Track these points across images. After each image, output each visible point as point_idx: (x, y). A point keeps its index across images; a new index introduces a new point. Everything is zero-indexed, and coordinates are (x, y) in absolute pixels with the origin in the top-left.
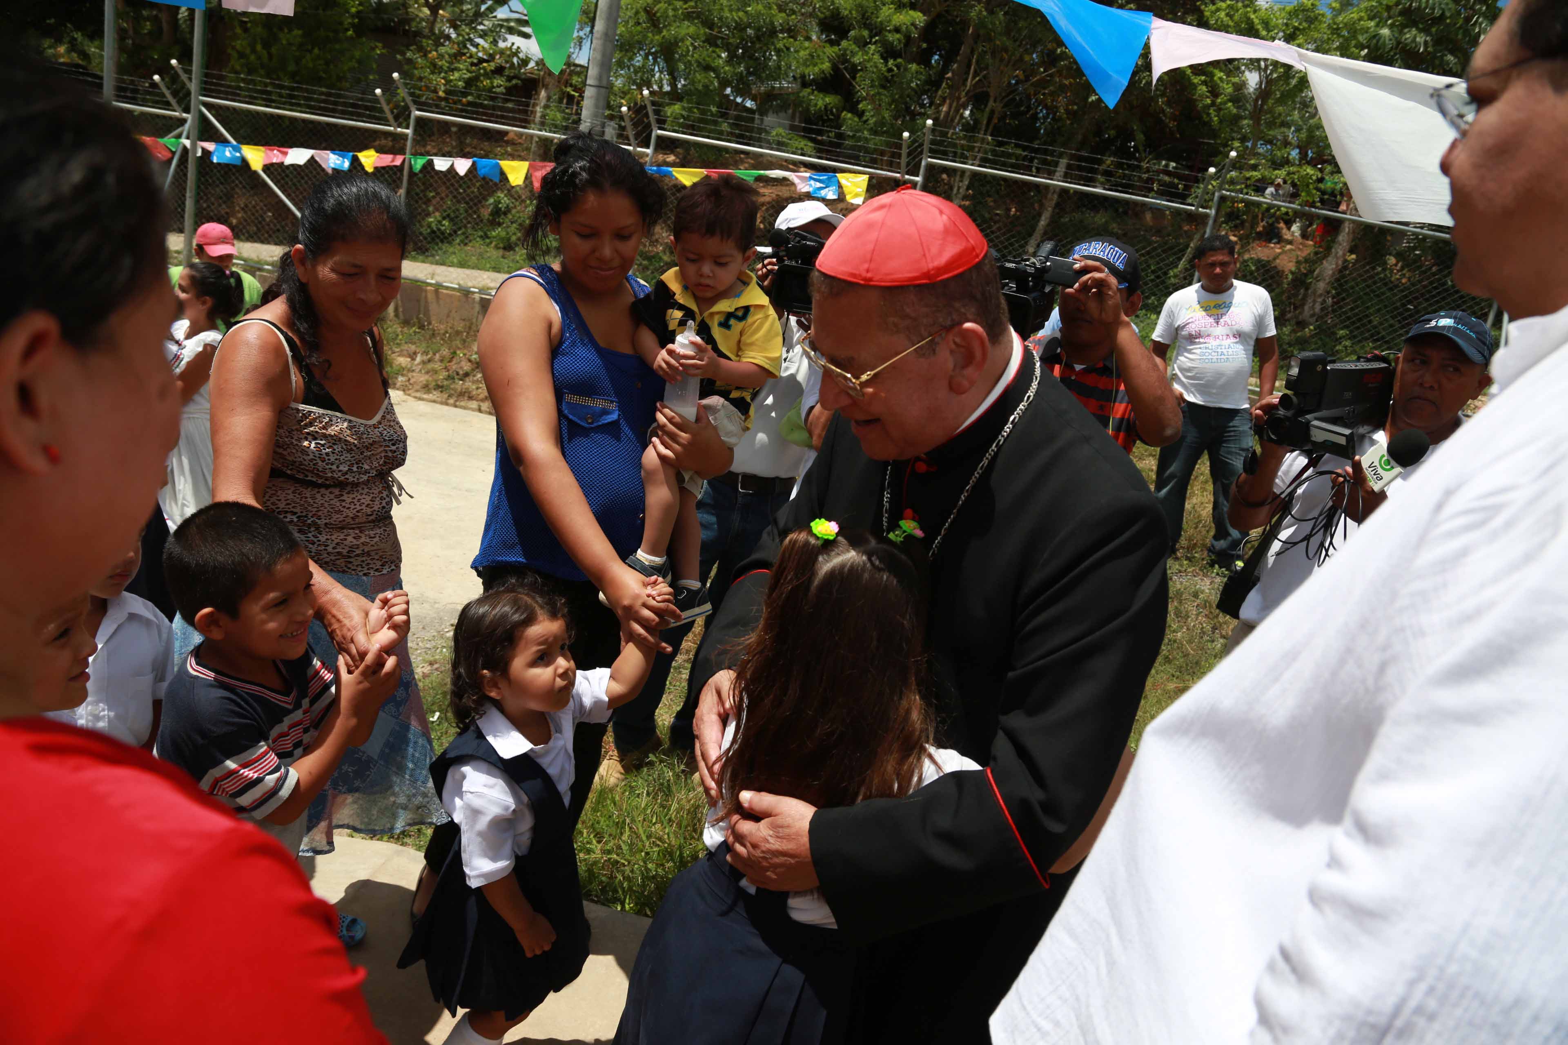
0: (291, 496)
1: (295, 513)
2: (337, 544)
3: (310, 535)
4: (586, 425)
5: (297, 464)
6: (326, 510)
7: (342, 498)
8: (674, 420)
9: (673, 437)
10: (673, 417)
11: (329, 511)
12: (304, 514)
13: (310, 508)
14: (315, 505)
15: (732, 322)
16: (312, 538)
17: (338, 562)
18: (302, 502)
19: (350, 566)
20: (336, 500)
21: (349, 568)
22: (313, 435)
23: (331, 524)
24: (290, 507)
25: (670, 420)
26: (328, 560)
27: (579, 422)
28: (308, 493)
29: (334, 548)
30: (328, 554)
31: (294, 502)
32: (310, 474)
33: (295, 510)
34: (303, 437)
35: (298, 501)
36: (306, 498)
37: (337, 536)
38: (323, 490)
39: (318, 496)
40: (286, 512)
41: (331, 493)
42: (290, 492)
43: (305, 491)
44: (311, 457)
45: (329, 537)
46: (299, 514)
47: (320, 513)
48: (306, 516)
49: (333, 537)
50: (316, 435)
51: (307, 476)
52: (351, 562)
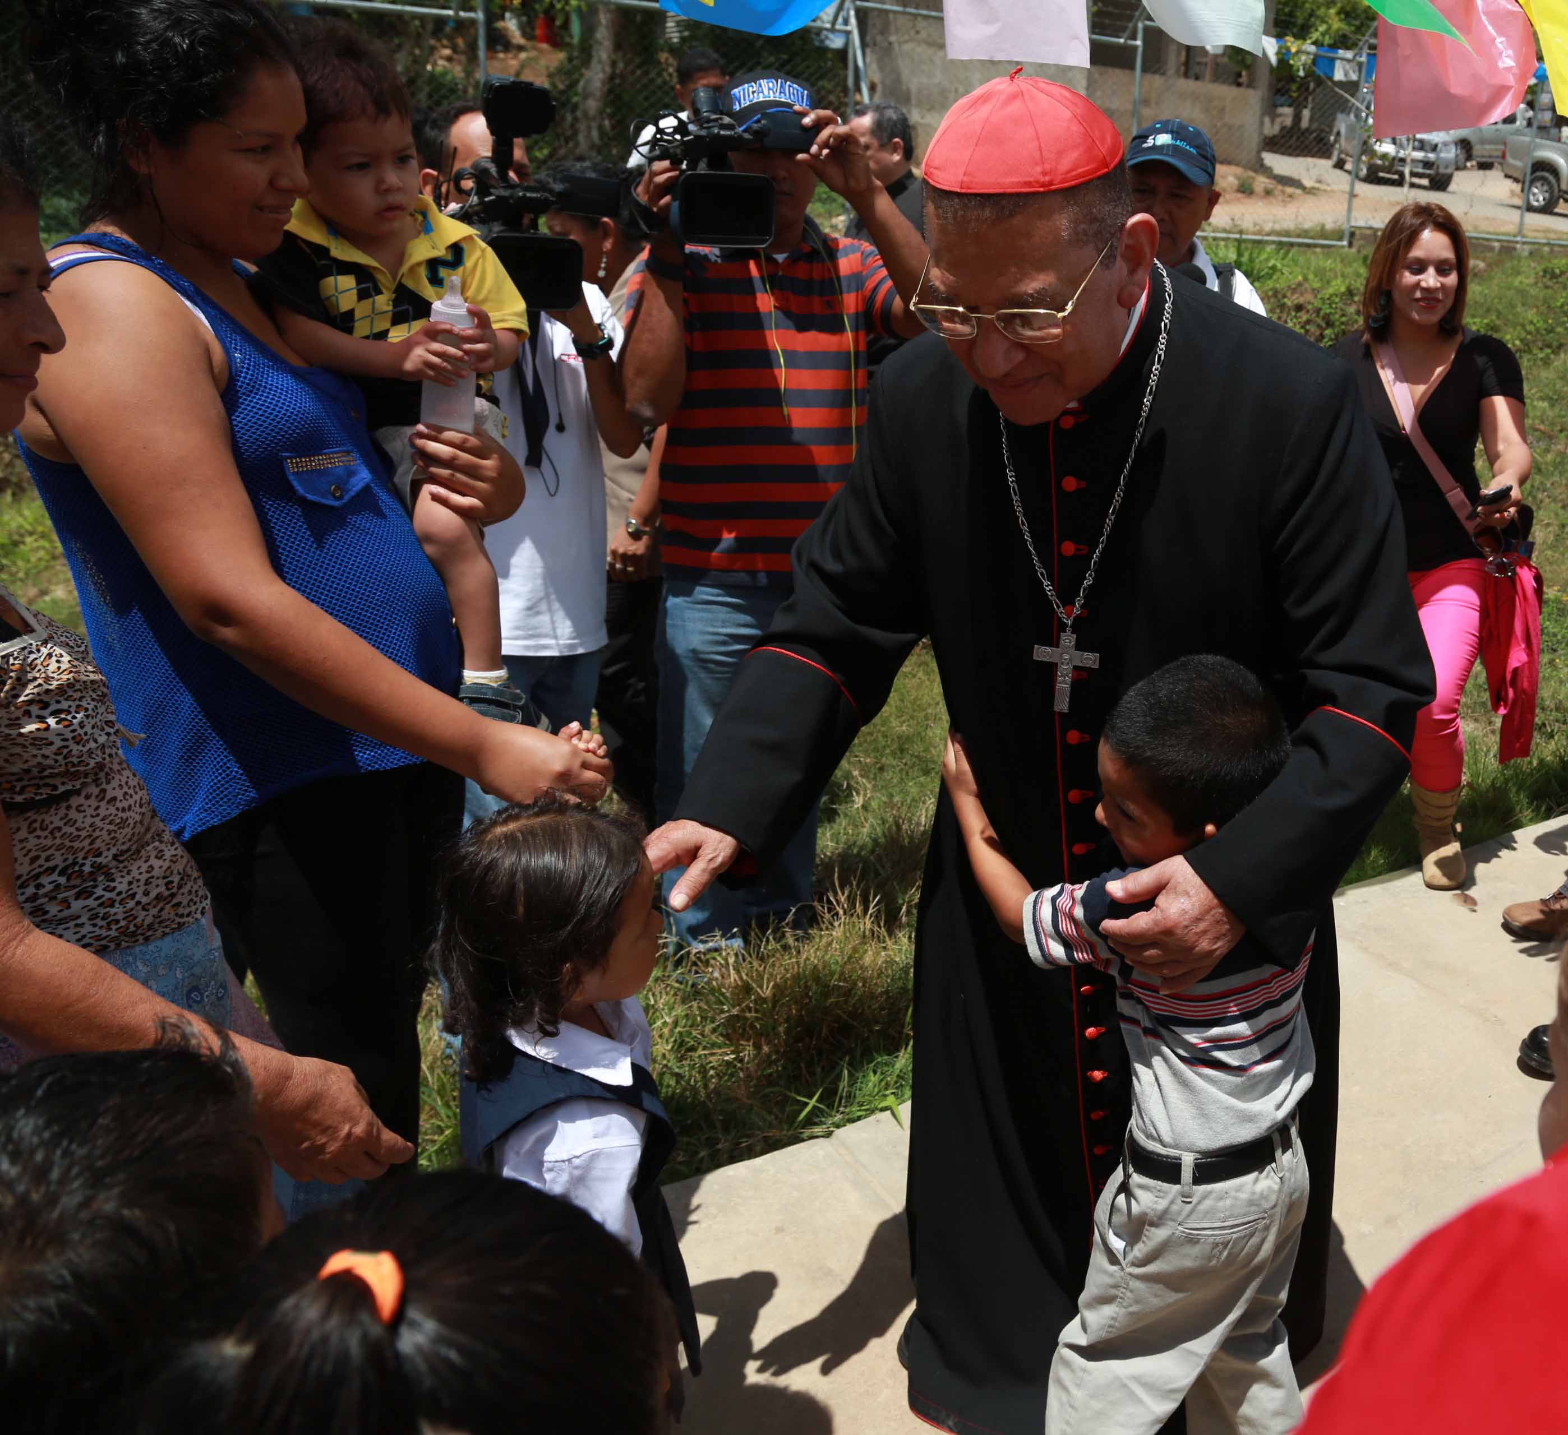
0: (33, 842)
1: (52, 869)
2: (147, 883)
3: (99, 892)
4: (336, 504)
5: (35, 770)
6: (104, 833)
7: (108, 797)
8: (468, 445)
9: (472, 471)
10: (465, 441)
11: (109, 832)
12: (70, 861)
13: (76, 844)
14: (84, 834)
15: (443, 272)
16: (108, 895)
17: (165, 915)
18: (58, 841)
19: (181, 911)
20: (103, 804)
21: (182, 916)
22: (40, 701)
23: (123, 853)
24: (41, 861)
25: (460, 446)
26: (149, 920)
27: (323, 501)
28: (54, 819)
29: (146, 893)
30: (144, 909)
31: (44, 849)
32: (57, 781)
33: (51, 864)
34: (19, 713)
35: (49, 842)
36: (60, 829)
37: (138, 869)
38: (75, 801)
39: (73, 814)
40: (38, 876)
41: (88, 797)
42: (23, 834)
43: (48, 819)
44: (58, 743)
45: (128, 878)
46: (62, 865)
47: (98, 844)
48: (75, 863)
49: (135, 873)
50: (45, 698)
51: (55, 788)
52: (179, 904)
